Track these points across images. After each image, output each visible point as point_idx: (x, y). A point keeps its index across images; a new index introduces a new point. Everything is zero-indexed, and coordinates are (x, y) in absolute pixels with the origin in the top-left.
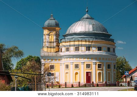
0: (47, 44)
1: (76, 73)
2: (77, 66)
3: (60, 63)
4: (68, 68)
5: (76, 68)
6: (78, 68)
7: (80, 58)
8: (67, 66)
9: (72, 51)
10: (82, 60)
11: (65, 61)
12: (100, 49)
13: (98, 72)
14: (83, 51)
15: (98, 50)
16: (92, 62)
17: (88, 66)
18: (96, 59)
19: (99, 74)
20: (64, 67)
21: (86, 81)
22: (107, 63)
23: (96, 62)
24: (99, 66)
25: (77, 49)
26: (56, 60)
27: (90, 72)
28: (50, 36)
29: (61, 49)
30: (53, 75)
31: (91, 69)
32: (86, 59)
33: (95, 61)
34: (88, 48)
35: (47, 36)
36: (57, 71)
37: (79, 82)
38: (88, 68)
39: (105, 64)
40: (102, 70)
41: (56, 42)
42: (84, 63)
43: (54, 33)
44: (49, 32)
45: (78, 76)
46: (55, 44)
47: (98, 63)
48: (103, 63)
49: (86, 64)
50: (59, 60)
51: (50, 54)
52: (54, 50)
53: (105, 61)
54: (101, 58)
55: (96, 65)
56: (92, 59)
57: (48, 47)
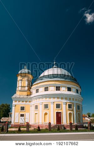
0: (20, 88)
1: (46, 114)
2: (46, 106)
3: (30, 104)
4: (37, 109)
5: (46, 108)
7: (49, 98)
8: (36, 107)
10: (52, 100)
11: (35, 102)
12: (69, 89)
13: (69, 112)
14: (52, 90)
15: (68, 91)
16: (62, 102)
17: (58, 106)
18: (66, 99)
19: (70, 114)
20: (33, 108)
21: (56, 122)
23: (66, 102)
24: (70, 106)
25: (46, 89)
26: (26, 102)
27: (60, 112)
28: (23, 82)
29: (32, 92)
30: (23, 116)
31: (61, 109)
32: (56, 99)
34: (58, 88)
35: (20, 82)
37: (50, 123)
38: (58, 108)
39: (75, 105)
40: (73, 110)
41: (27, 86)
42: (54, 102)
43: (26, 79)
44: (22, 78)
45: (47, 116)
46: (26, 88)
47: (68, 104)
48: (73, 103)
49: (55, 103)
50: (30, 102)
51: (21, 96)
52: (26, 93)
53: (75, 102)
54: (71, 98)
55: (66, 105)
56: (62, 98)
57: (20, 91)
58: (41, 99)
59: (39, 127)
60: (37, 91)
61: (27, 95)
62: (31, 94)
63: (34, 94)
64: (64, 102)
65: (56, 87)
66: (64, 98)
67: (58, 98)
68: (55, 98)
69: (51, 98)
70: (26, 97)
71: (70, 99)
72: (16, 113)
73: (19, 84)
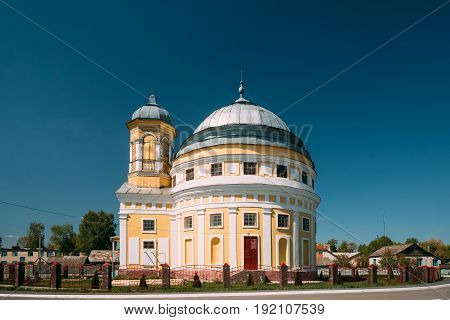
0: (138, 166)
1: (215, 241)
2: (216, 220)
3: (170, 213)
4: (191, 226)
5: (215, 224)
6: (220, 224)
7: (224, 196)
8: (189, 222)
9: (203, 178)
10: (233, 202)
11: (183, 208)
12: (282, 171)
13: (278, 236)
14: (233, 175)
15: (278, 176)
16: (262, 207)
17: (250, 219)
18: (272, 199)
19: (282, 242)
20: (180, 223)
21: (242, 264)
22: (301, 213)
23: (272, 209)
24: (282, 220)
25: (216, 169)
26: (159, 206)
27: (256, 238)
28: (146, 146)
30: (152, 247)
31: (259, 229)
32: (244, 199)
33: (271, 207)
34: (250, 168)
35: (137, 145)
36: (164, 236)
37: (226, 267)
38: (250, 224)
39: (296, 218)
40: (290, 232)
41: (161, 161)
42: (237, 209)
43: (156, 136)
44: (143, 135)
45: (219, 248)
46: (159, 166)
47: (277, 213)
48: (291, 212)
49: (242, 213)
50: (169, 206)
51: (144, 190)
52: (156, 181)
53: (296, 208)
54: (285, 198)
55: (272, 216)
56: (261, 198)
57: (142, 173)
58: (201, 198)
59: (196, 277)
60: (190, 174)
61: (161, 188)
62: (171, 182)
63: (181, 183)
64: (265, 209)
65: (245, 164)
66: (267, 197)
67: (250, 196)
68: (240, 196)
69: (230, 196)
70: (158, 191)
71: (283, 200)
72: (130, 238)
73: (134, 152)
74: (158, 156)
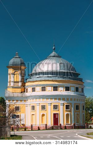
0: (12, 84)
1: (43, 115)
2: (43, 107)
3: (26, 104)
4: (34, 109)
5: (43, 109)
6: (45, 109)
7: (46, 99)
9: (39, 92)
10: (49, 101)
11: (30, 102)
12: (67, 89)
13: (66, 113)
14: (49, 91)
15: (66, 91)
16: (60, 103)
17: (55, 107)
18: (64, 99)
19: (67, 115)
20: (29, 108)
21: (53, 123)
22: (75, 104)
24: (67, 107)
25: (44, 89)
26: (21, 101)
27: (58, 114)
28: (15, 76)
29: (27, 89)
31: (59, 110)
32: (53, 100)
33: (63, 102)
34: (55, 88)
35: (12, 76)
36: (23, 113)
38: (56, 109)
39: (73, 105)
40: (70, 111)
41: (21, 82)
42: (51, 104)
43: (19, 72)
44: (14, 71)
45: (45, 117)
46: (20, 84)
47: (65, 104)
48: (71, 104)
49: (53, 105)
50: (25, 101)
51: (15, 94)
52: (19, 90)
53: (73, 102)
54: (68, 99)
55: (63, 106)
56: (59, 99)
57: (13, 87)
58: (38, 99)
60: (34, 90)
61: (21, 93)
63: (29, 93)
66: (62, 99)
67: (55, 99)
68: (52, 99)
69: (48, 99)
70: (20, 95)
73: (10, 78)
74: (20, 80)
